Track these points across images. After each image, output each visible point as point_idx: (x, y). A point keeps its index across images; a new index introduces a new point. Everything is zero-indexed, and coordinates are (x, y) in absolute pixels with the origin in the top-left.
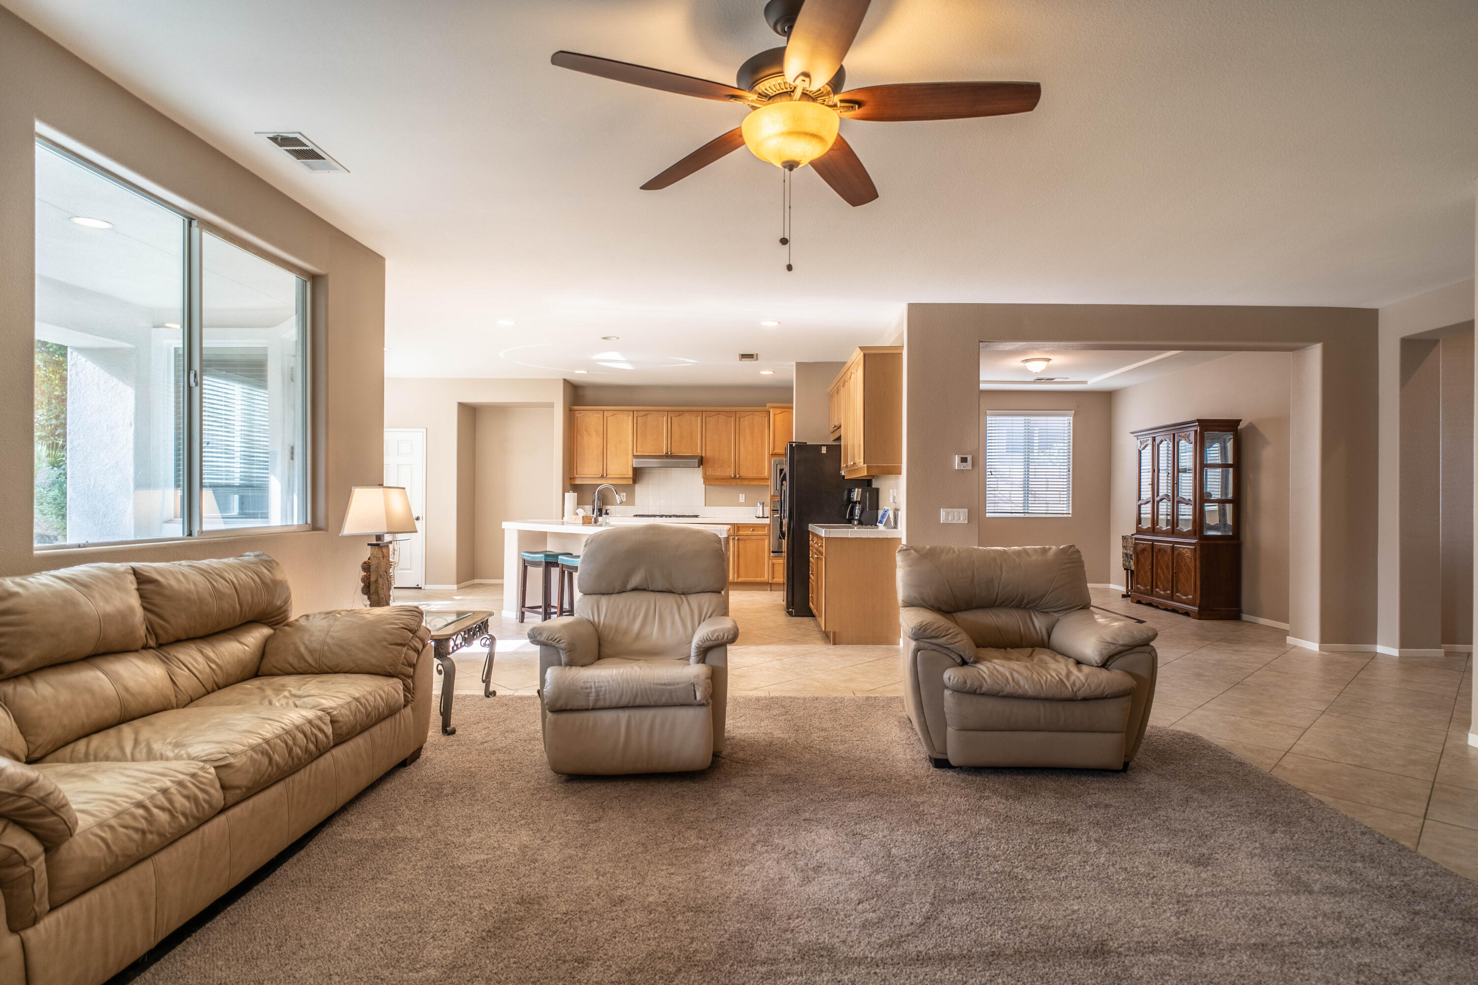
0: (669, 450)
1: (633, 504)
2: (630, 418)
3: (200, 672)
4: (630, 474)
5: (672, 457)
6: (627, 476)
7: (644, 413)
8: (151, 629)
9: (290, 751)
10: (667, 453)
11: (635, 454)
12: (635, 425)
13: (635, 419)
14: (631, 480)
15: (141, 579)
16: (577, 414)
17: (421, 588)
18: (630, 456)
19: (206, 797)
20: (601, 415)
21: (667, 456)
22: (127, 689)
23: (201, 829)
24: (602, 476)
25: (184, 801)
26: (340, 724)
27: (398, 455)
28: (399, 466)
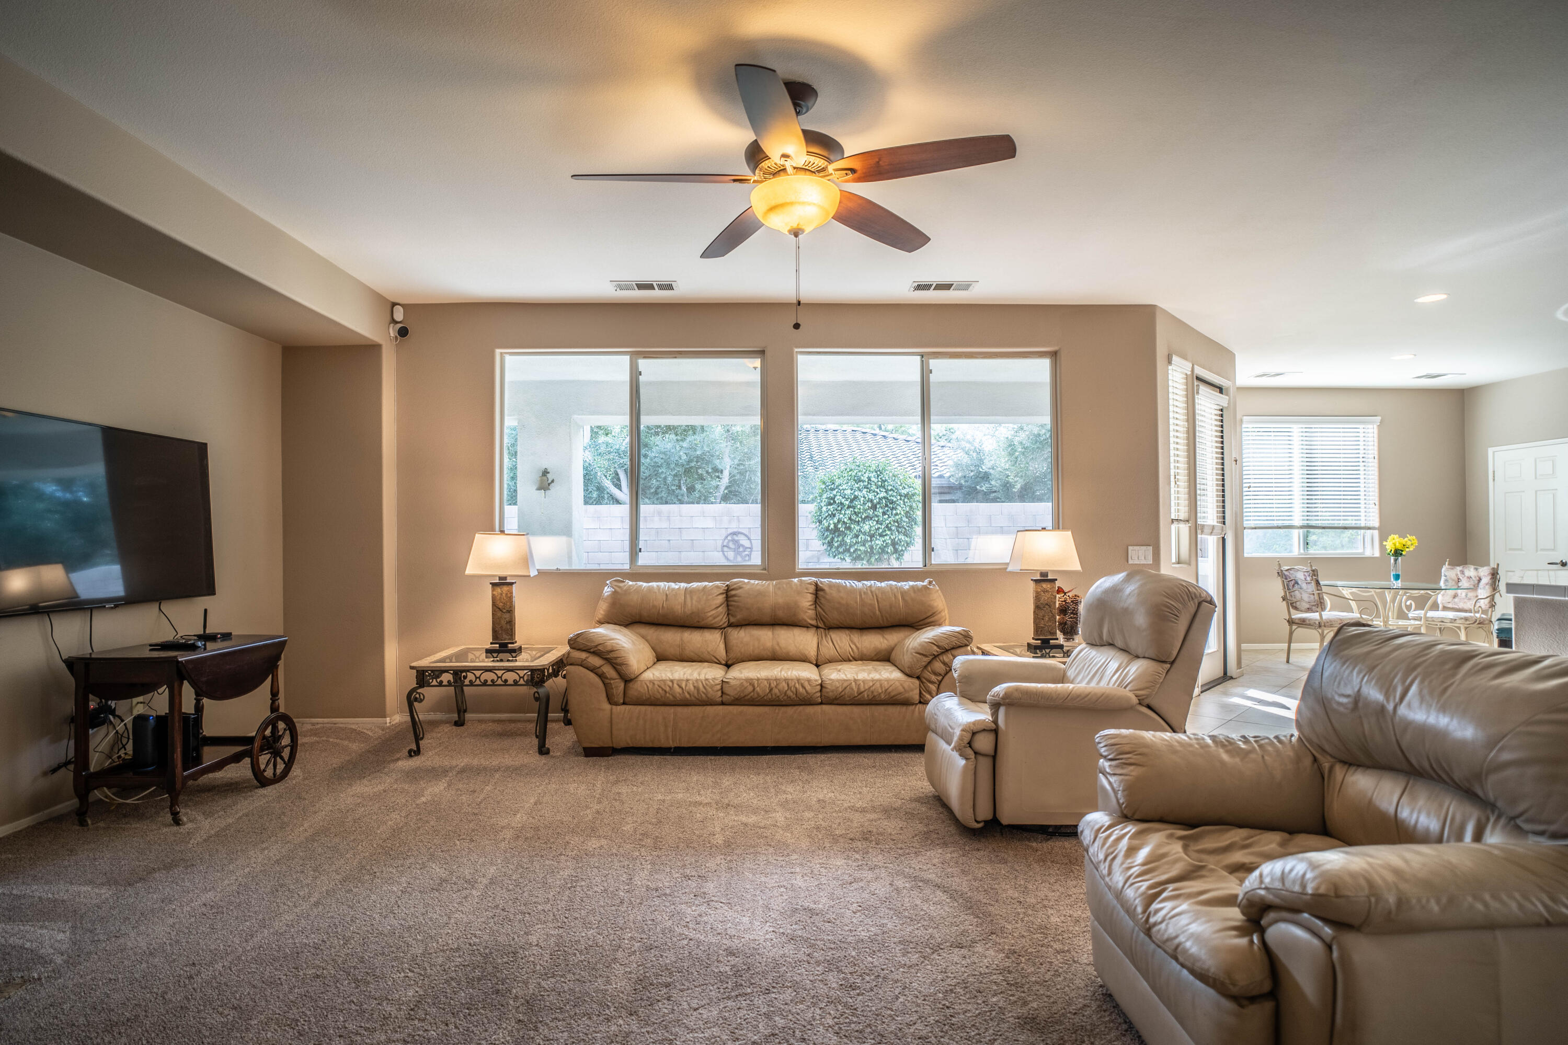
3: (840, 648)
8: (818, 617)
9: (771, 690)
15: (818, 589)
19: (704, 690)
22: (778, 644)
23: (705, 707)
25: (692, 688)
26: (828, 690)
27: (1536, 478)
28: (1538, 493)
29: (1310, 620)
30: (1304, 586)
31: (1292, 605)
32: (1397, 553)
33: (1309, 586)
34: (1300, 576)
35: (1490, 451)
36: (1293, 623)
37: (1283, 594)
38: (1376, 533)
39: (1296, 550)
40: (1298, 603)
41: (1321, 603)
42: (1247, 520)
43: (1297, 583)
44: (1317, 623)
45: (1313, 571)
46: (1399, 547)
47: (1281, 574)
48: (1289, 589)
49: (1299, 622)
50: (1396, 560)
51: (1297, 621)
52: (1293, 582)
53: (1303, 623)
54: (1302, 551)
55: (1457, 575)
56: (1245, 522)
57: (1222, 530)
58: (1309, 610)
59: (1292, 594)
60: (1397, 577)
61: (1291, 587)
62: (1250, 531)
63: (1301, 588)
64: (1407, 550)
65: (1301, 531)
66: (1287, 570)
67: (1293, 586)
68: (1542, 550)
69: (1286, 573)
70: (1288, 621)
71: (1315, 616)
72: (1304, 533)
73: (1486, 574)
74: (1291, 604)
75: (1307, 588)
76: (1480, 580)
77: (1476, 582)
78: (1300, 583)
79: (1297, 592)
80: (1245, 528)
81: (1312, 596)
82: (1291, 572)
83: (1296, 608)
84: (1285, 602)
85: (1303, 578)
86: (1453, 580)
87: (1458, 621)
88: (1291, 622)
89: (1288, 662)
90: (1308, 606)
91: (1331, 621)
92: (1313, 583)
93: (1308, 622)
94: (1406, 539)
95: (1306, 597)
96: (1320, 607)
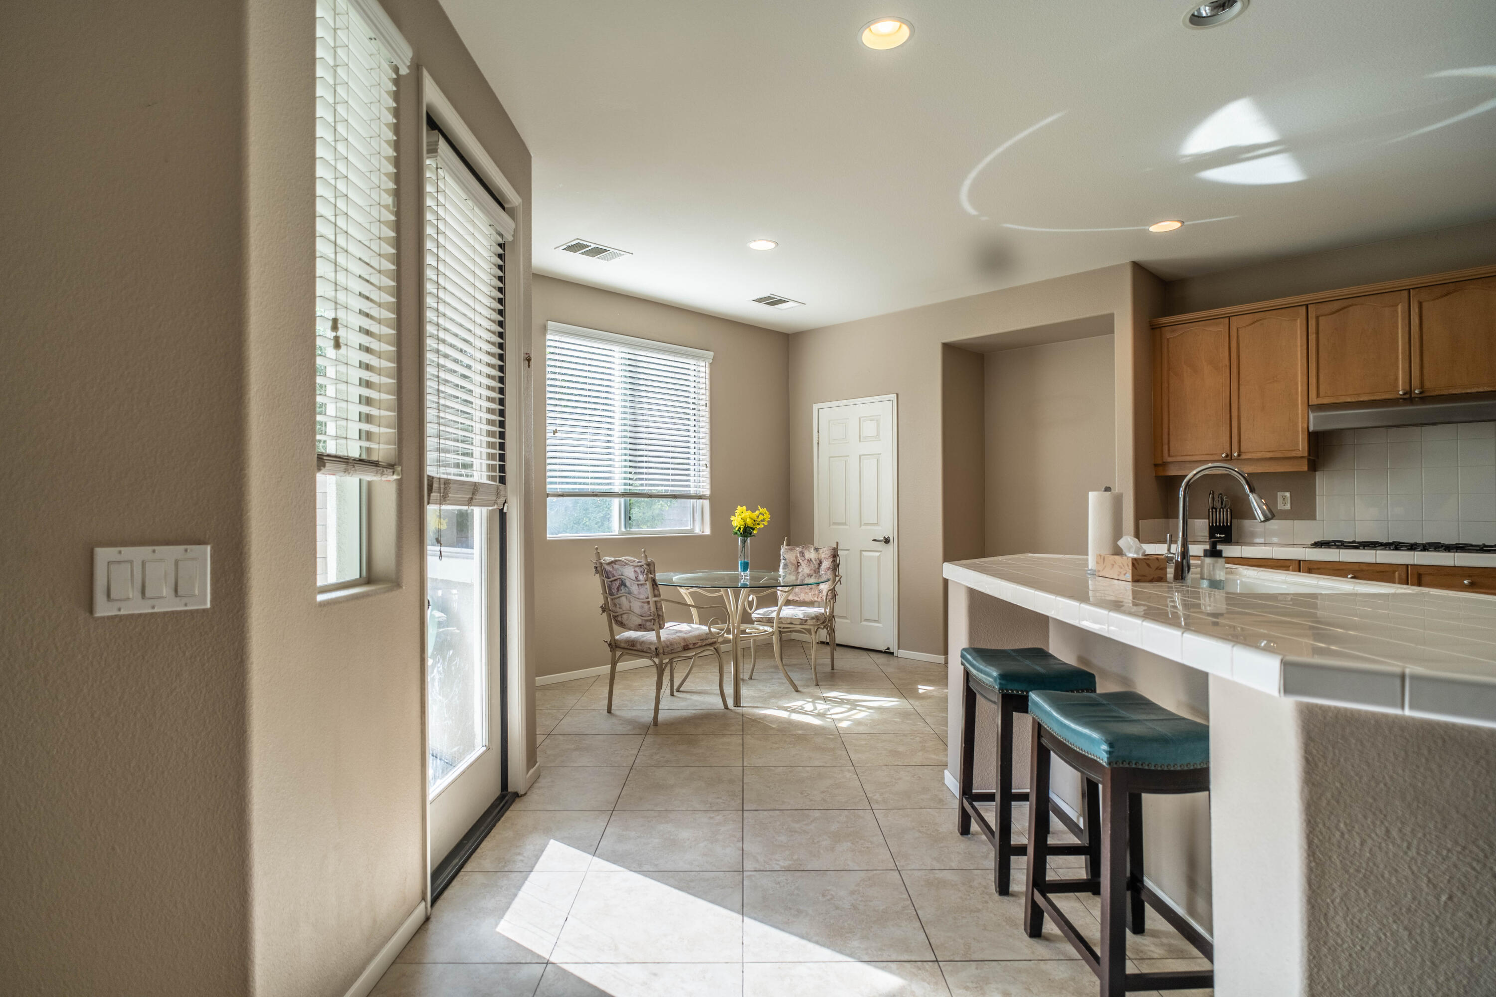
0: (1416, 382)
1: (1312, 516)
2: (1299, 324)
4: (1302, 446)
5: (1424, 399)
6: (1294, 454)
7: (1336, 305)
10: (1408, 392)
11: (1314, 400)
12: (1312, 337)
13: (1312, 323)
14: (1305, 462)
16: (1168, 334)
17: (892, 653)
18: (1301, 408)
20: (1222, 328)
21: (1408, 398)
24: (1229, 457)
27: (860, 441)
28: (862, 457)
29: (643, 643)
30: (634, 589)
31: (617, 619)
32: (747, 532)
33: (642, 589)
34: (629, 573)
35: (815, 407)
36: (616, 647)
37: (602, 601)
38: (706, 503)
39: (615, 528)
40: (625, 616)
41: (659, 616)
42: (551, 483)
43: (623, 584)
44: (653, 648)
45: (648, 565)
46: (749, 522)
47: (600, 569)
48: (611, 594)
49: (625, 646)
50: (744, 542)
51: (623, 645)
52: (618, 583)
53: (633, 648)
54: (623, 529)
55: (796, 557)
56: (548, 486)
57: (498, 494)
58: (641, 627)
59: (617, 601)
60: (745, 566)
61: (614, 591)
62: (555, 499)
63: (630, 593)
64: (758, 527)
65: (622, 500)
66: (609, 564)
67: (618, 589)
68: (866, 524)
69: (608, 568)
70: (610, 645)
71: (650, 636)
72: (625, 502)
73: (827, 556)
74: (615, 617)
75: (640, 593)
76: (820, 563)
77: (817, 566)
78: (628, 584)
79: (624, 599)
80: (548, 495)
81: (646, 605)
82: (616, 566)
83: (622, 624)
84: (605, 615)
85: (632, 575)
86: (793, 564)
87: (809, 622)
88: (614, 645)
89: (609, 711)
90: (638, 621)
91: (672, 644)
92: (648, 585)
93: (639, 647)
94: (757, 512)
95: (636, 606)
96: (657, 624)
